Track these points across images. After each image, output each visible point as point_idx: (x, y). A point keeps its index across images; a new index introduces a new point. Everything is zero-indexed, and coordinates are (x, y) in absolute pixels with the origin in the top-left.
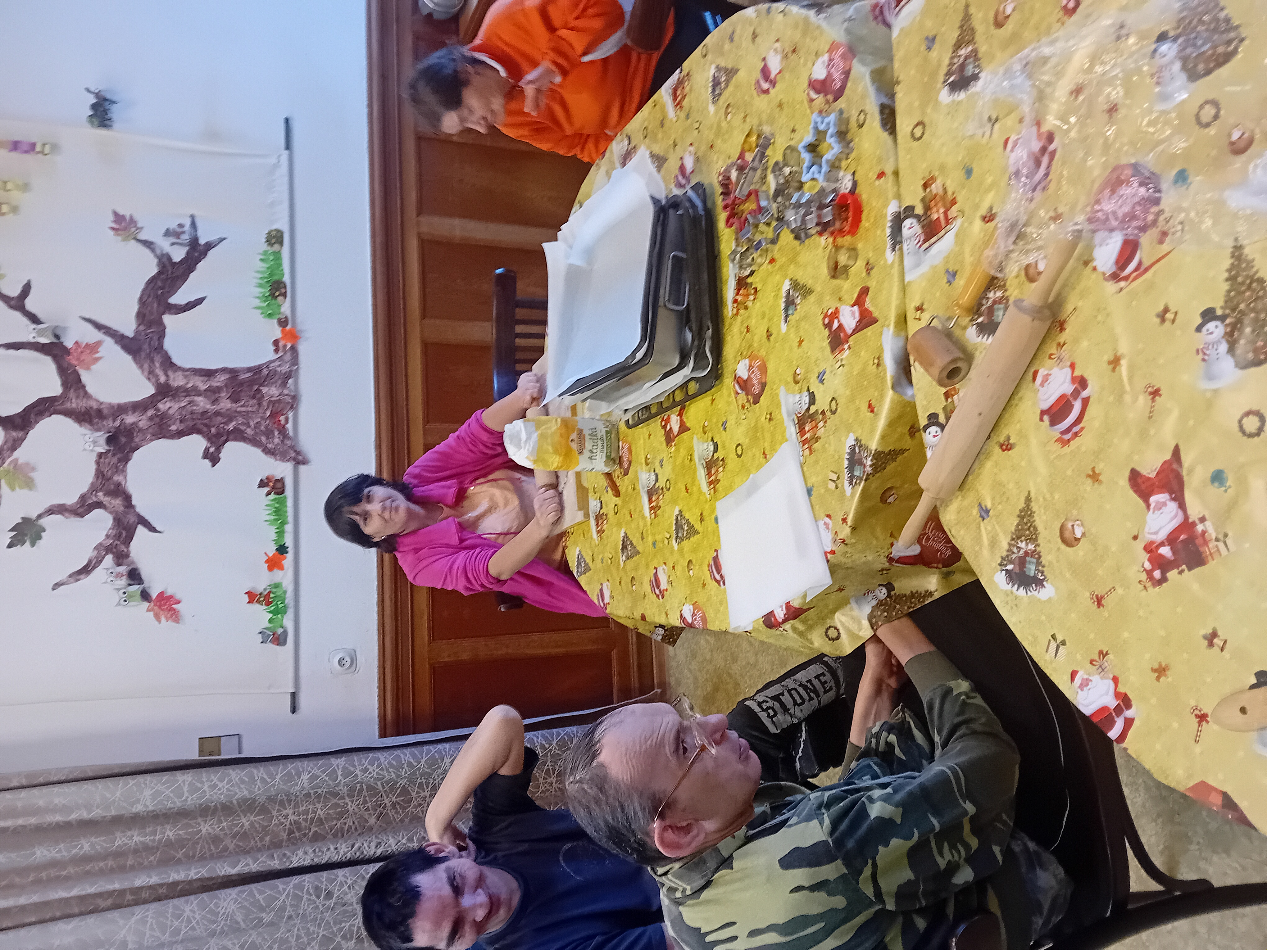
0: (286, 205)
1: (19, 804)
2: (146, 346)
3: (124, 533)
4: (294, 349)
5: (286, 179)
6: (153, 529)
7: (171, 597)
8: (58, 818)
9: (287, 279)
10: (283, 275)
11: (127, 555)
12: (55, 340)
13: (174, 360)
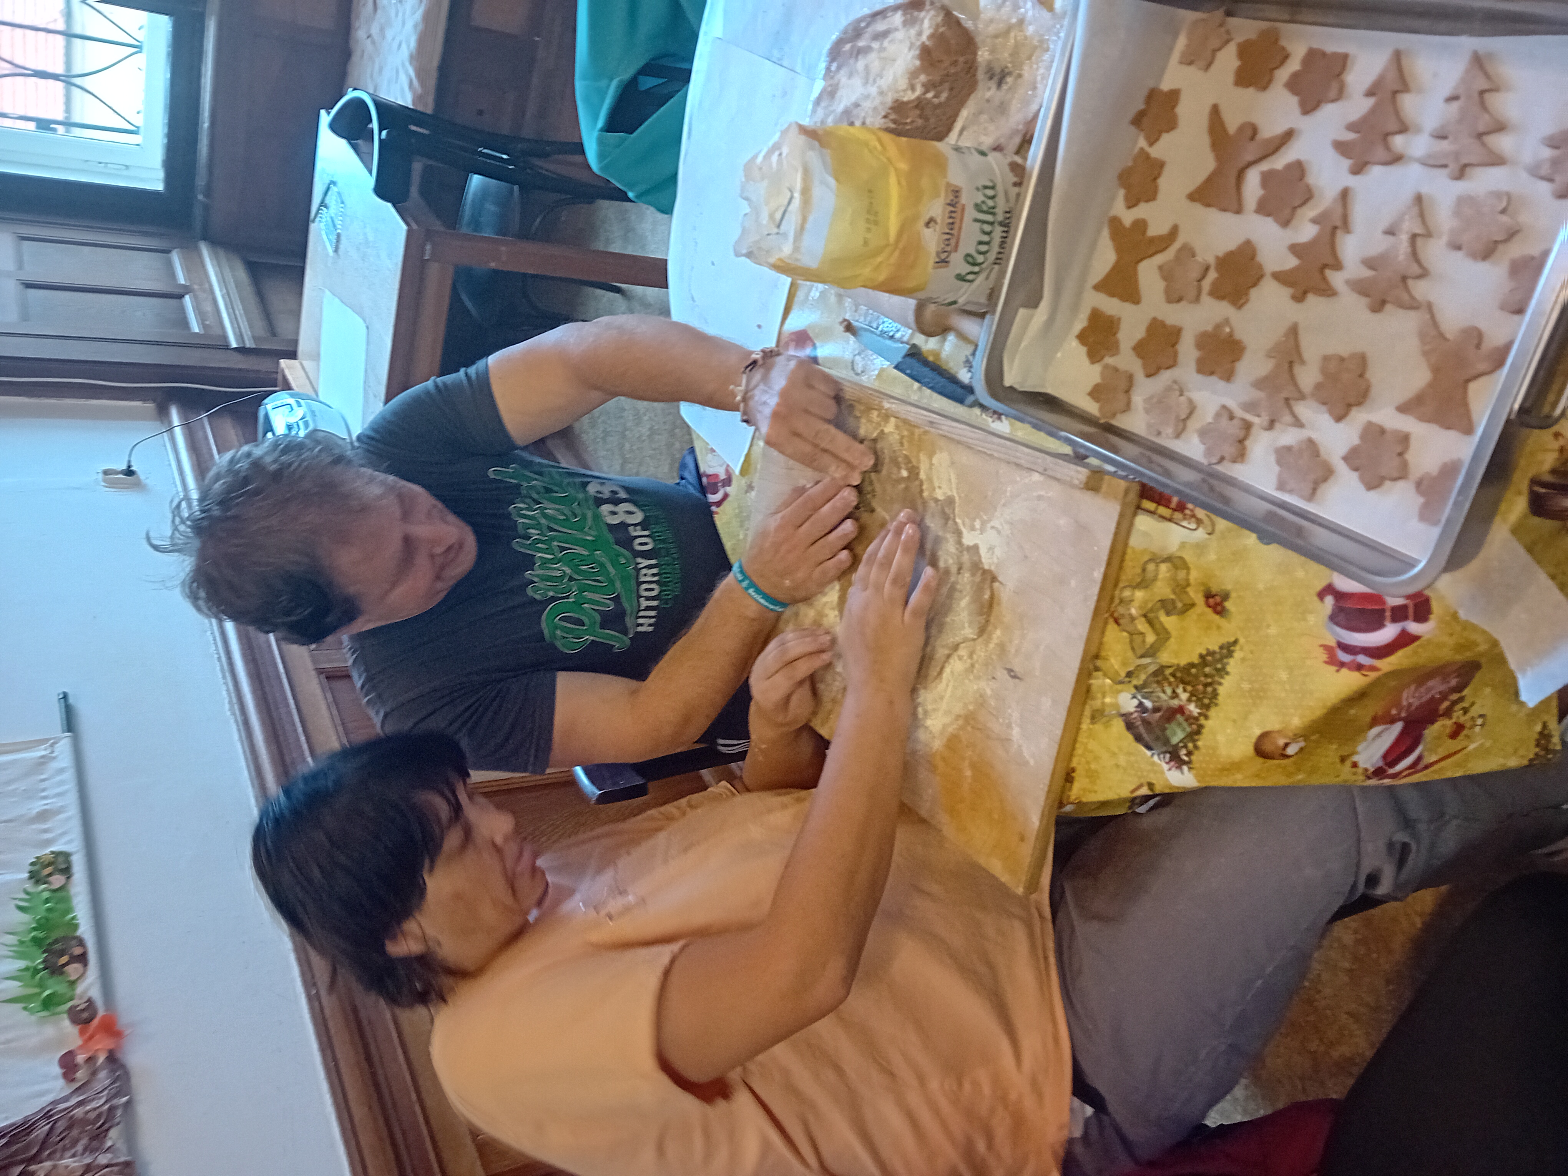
0: (73, 811)
4: (112, 1059)
9: (85, 930)
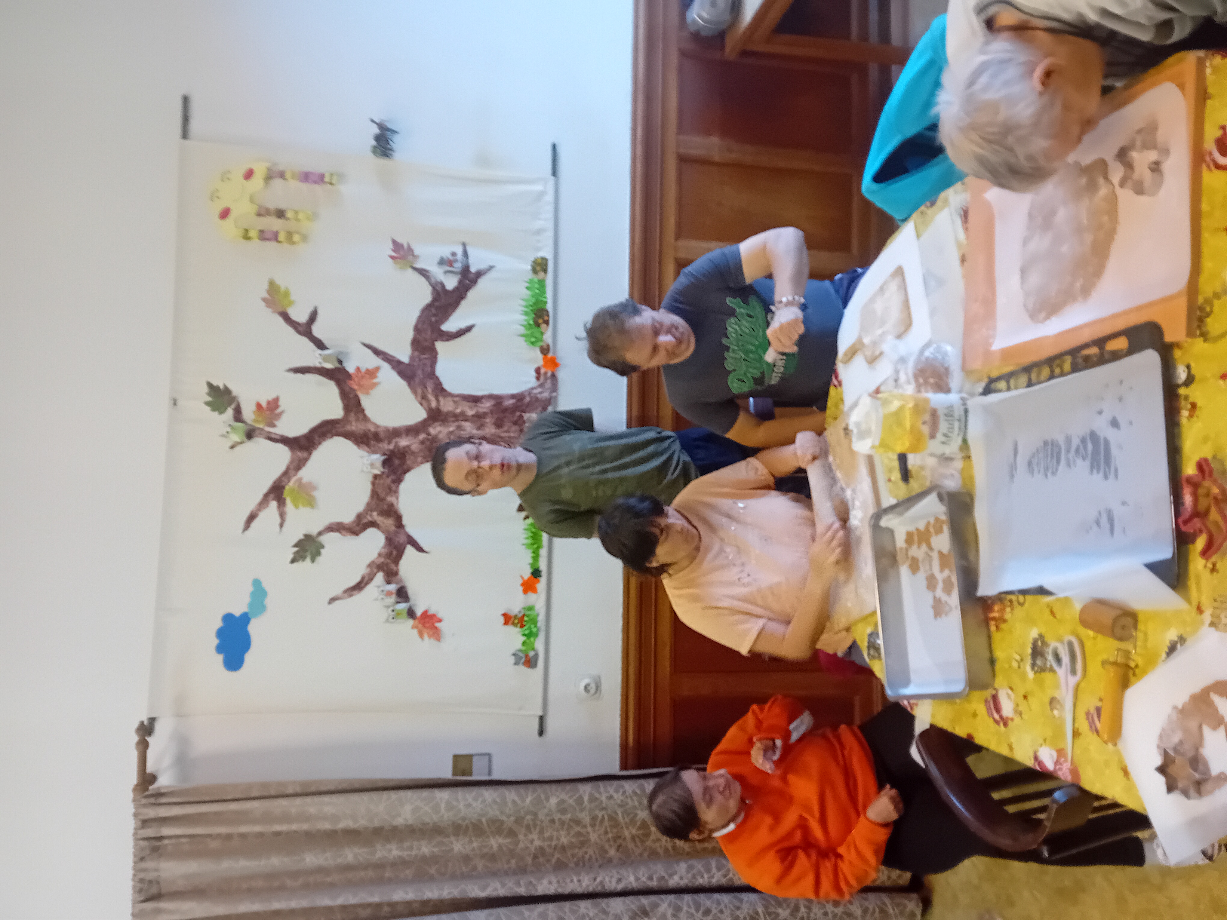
0: (550, 234)
1: (293, 811)
2: (420, 372)
3: (395, 552)
4: (553, 376)
5: (551, 208)
6: (420, 549)
7: (434, 616)
8: (327, 826)
9: (549, 307)
10: (546, 303)
11: (396, 574)
12: (338, 366)
13: (446, 386)
